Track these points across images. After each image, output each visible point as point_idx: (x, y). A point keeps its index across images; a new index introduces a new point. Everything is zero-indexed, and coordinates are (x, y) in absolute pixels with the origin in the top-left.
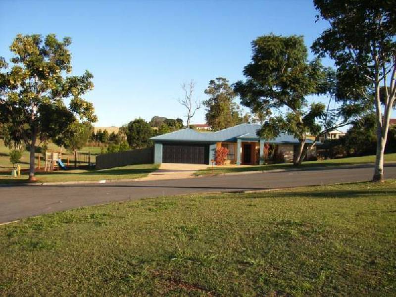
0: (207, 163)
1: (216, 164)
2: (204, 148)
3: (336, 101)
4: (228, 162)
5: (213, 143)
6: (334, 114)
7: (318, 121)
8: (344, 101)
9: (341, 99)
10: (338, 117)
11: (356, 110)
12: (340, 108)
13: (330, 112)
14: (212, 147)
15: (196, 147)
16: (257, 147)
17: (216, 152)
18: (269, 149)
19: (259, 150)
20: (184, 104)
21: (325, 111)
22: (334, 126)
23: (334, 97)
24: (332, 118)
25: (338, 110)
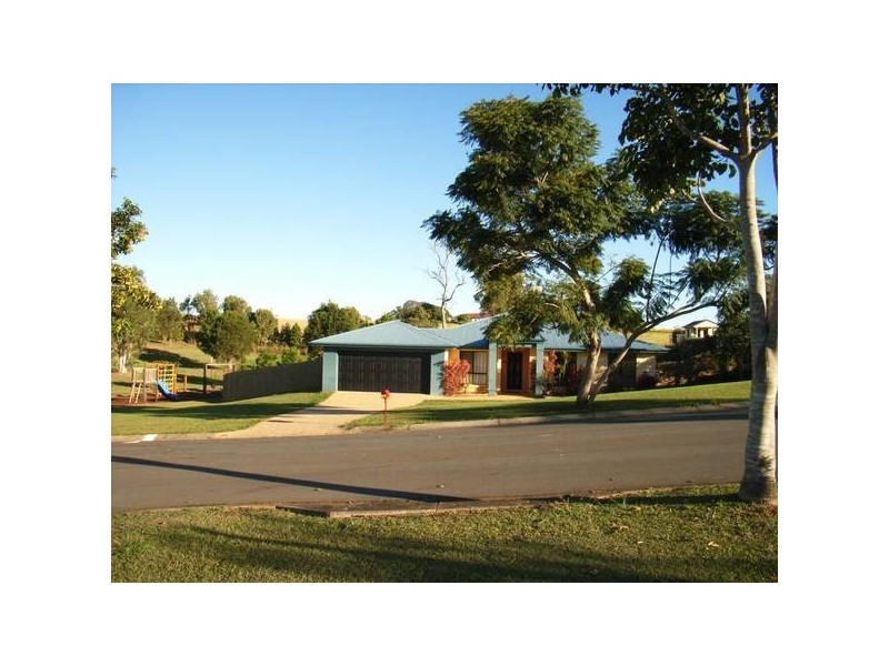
0: (426, 390)
1: (444, 394)
2: (419, 360)
3: (672, 252)
4: (472, 388)
5: (440, 350)
6: (668, 284)
7: (636, 301)
8: (693, 252)
9: (684, 248)
10: (680, 290)
11: (722, 273)
12: (684, 271)
13: (661, 279)
14: (434, 359)
15: (404, 359)
16: (531, 358)
17: (443, 369)
18: (556, 362)
19: (534, 363)
20: (436, 276)
21: (648, 278)
22: (670, 311)
23: (667, 242)
24: (664, 293)
25: (677, 274)
